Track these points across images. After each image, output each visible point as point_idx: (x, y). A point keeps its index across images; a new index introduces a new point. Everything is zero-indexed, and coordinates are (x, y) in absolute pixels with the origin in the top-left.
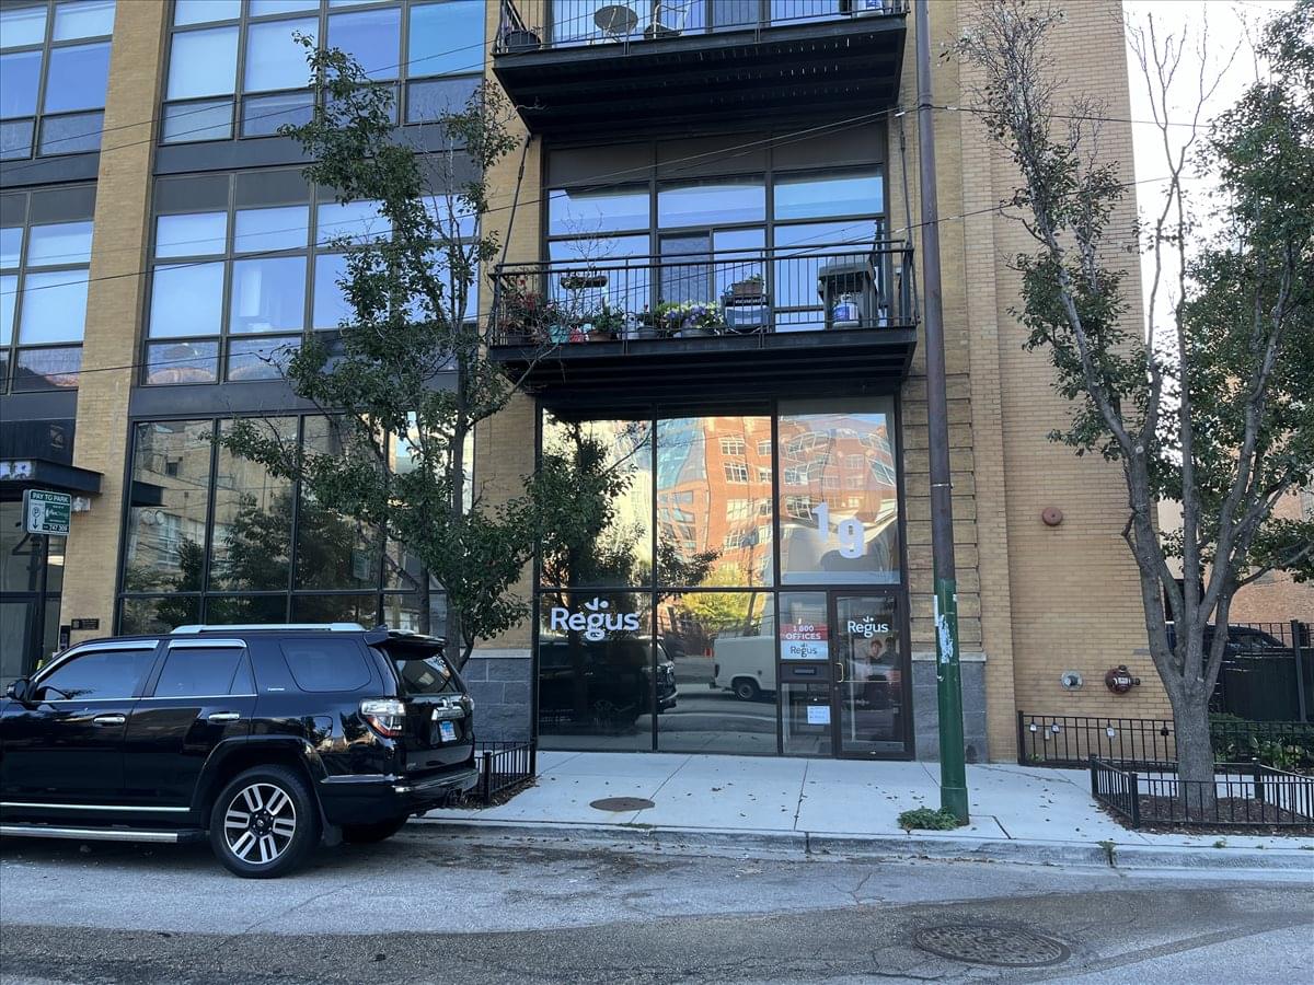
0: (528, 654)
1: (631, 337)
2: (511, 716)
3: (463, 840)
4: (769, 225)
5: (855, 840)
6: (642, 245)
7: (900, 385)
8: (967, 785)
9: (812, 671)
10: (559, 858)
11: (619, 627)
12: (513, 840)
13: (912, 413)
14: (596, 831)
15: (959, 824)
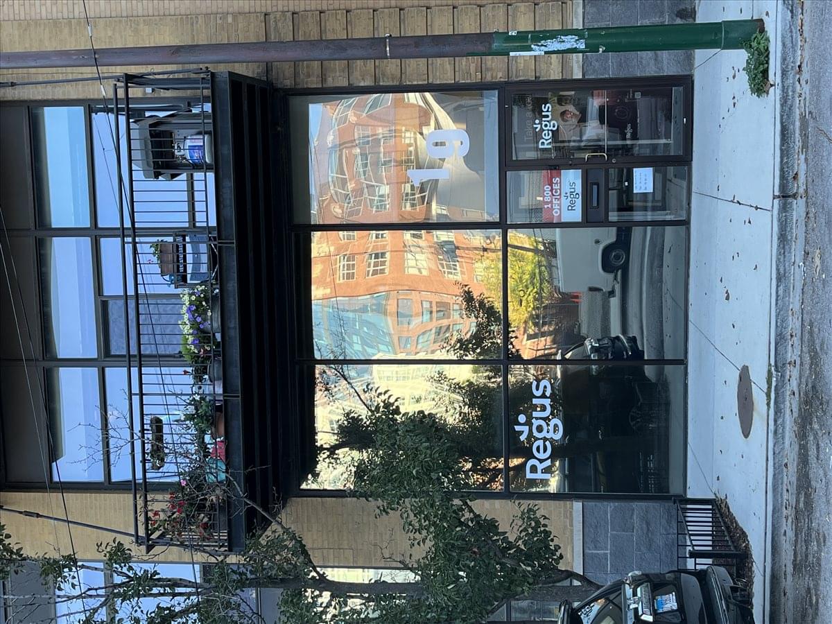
0: (578, 506)
1: (219, 390)
2: (648, 524)
4: (95, 233)
5: (782, 145)
6: (117, 376)
7: (277, 90)
8: (720, 21)
9: (595, 187)
10: (806, 476)
11: (547, 402)
13: (309, 76)
14: (775, 432)
15: (762, 30)
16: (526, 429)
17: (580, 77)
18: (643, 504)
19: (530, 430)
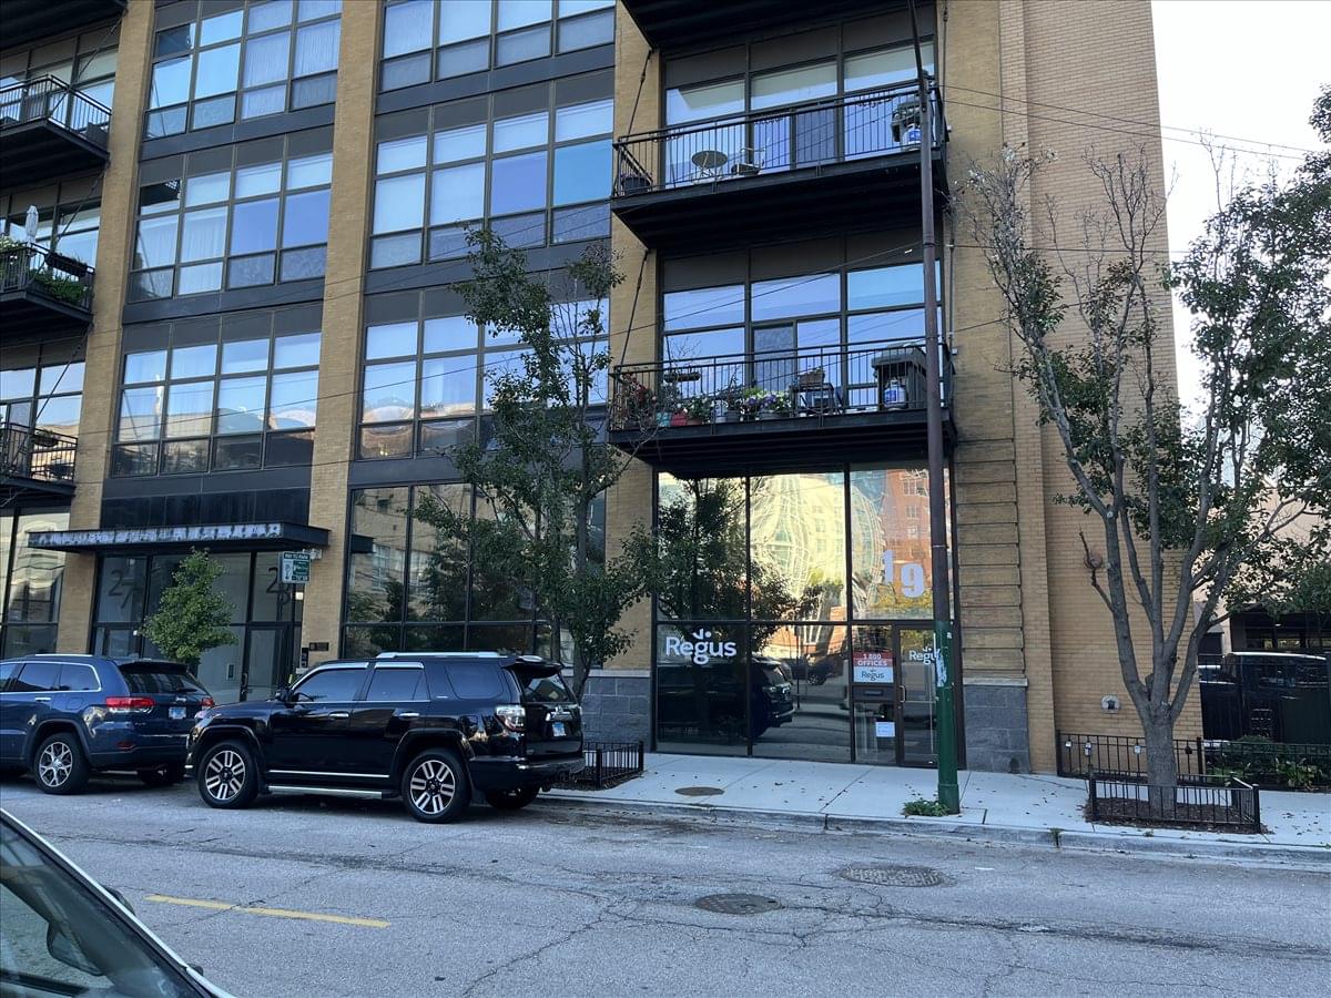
0: (647, 674)
1: (719, 420)
2: (635, 725)
3: (577, 811)
4: (843, 315)
5: (862, 821)
6: (735, 342)
7: (953, 450)
8: (959, 783)
9: (879, 693)
10: (638, 823)
11: (720, 653)
12: (612, 812)
13: (964, 473)
14: (671, 808)
15: (949, 813)
16: (701, 637)
17: (965, 683)
18: (649, 722)
19: (701, 641)
